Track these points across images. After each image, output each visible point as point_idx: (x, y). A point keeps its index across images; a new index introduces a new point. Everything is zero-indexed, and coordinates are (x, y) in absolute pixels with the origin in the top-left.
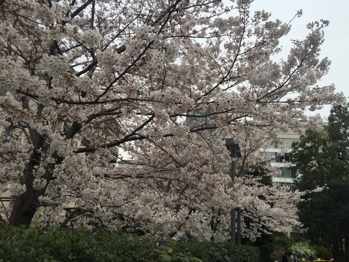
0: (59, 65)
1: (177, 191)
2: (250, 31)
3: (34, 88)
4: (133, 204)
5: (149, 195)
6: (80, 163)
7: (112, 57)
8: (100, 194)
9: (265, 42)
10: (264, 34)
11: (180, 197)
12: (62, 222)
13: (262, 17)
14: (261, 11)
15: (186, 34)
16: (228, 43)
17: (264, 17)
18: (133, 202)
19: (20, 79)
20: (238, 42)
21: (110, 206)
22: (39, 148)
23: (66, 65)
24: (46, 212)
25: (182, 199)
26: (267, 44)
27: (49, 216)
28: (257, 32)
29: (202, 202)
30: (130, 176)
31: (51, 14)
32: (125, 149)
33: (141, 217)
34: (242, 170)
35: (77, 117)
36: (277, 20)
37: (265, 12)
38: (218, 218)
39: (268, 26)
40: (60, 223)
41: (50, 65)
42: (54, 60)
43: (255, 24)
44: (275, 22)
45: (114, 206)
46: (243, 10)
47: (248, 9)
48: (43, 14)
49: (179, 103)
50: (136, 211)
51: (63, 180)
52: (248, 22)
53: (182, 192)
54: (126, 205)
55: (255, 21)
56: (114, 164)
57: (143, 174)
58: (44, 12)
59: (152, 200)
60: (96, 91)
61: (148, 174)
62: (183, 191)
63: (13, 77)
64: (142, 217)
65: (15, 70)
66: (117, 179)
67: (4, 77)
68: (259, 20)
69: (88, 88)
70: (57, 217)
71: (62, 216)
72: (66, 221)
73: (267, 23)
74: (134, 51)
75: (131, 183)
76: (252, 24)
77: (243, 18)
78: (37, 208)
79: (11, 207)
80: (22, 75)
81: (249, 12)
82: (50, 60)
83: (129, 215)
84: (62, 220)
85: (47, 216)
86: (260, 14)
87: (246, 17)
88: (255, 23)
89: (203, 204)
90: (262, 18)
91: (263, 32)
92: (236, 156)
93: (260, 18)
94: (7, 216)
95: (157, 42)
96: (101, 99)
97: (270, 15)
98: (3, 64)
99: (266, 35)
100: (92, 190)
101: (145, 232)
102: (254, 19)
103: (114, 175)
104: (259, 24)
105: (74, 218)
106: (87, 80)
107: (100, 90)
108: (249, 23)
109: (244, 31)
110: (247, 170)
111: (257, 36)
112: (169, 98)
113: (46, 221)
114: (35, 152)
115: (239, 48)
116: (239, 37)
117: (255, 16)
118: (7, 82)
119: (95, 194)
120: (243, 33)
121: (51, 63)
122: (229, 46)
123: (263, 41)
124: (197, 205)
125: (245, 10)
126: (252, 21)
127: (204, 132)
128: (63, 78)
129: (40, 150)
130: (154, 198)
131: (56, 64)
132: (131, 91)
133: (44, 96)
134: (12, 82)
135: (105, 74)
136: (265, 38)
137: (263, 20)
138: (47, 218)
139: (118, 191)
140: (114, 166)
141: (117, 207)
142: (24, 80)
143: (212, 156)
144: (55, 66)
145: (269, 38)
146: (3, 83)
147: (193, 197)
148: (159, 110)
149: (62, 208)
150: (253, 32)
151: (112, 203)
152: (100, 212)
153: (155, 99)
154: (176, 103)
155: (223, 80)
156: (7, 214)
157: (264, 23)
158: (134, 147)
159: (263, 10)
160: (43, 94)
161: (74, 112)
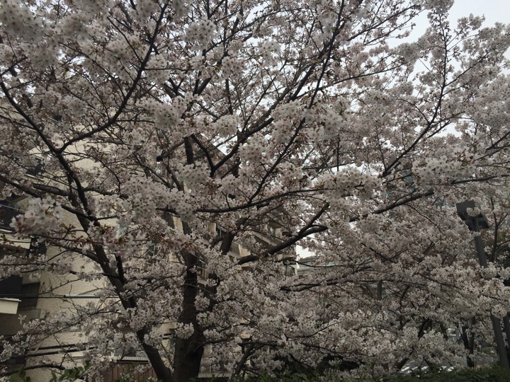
0: (197, 176)
1: (396, 294)
2: (456, 49)
3: (173, 203)
4: (330, 331)
5: (351, 315)
6: (247, 283)
7: (257, 149)
8: (282, 321)
9: (485, 57)
10: (480, 46)
11: (401, 304)
12: (239, 361)
13: (471, 24)
14: (467, 16)
15: (357, 74)
16: (425, 74)
17: (475, 24)
18: (330, 328)
19: (156, 199)
20: (440, 67)
21: (299, 337)
22: (193, 267)
23: (205, 173)
24: (216, 350)
25: (405, 306)
26: (489, 60)
27: (221, 353)
28: (468, 47)
29: (439, 307)
30: (318, 285)
31: (173, 114)
32: (304, 246)
33: (345, 348)
34: (495, 246)
35: (230, 227)
36: (497, 24)
37: (475, 17)
38: (471, 329)
39: (484, 35)
40: (237, 363)
41: (188, 177)
42: (190, 170)
43: (463, 37)
44: (494, 26)
45: (304, 337)
46: (439, 23)
47: (445, 20)
48: (164, 118)
49: (360, 186)
50: (336, 340)
51: (231, 308)
52: (450, 37)
53: (403, 295)
54: (321, 332)
55: (461, 32)
56: (293, 266)
57: (337, 279)
58: (165, 115)
59: (356, 323)
60: (247, 191)
61: (343, 277)
62: (405, 293)
63: (148, 199)
64: (347, 348)
65: (148, 190)
66: (300, 290)
67: (138, 203)
68: (467, 30)
69: (236, 190)
70: (231, 354)
71: (238, 352)
72: (245, 359)
73: (481, 32)
74: (283, 136)
75: (322, 293)
76: (458, 39)
77: (440, 34)
78: (205, 347)
79: (171, 348)
80: (157, 193)
81: (448, 23)
82: (186, 171)
83: (327, 346)
84: (239, 358)
85: (218, 354)
86: (466, 22)
87: (446, 31)
88: (461, 35)
89: (440, 310)
90: (472, 27)
91: (478, 45)
92: (481, 227)
93: (468, 27)
94: (170, 360)
95: (310, 120)
96: (255, 200)
97: (484, 19)
98: (134, 187)
99: (485, 47)
100: (270, 318)
101: (358, 363)
102: (459, 30)
103: (296, 286)
104: (468, 36)
105: (254, 354)
106: (233, 181)
107: (251, 189)
108: (452, 38)
109: (447, 51)
110: (505, 246)
111: (470, 52)
112: (343, 182)
113: (218, 361)
114: (189, 272)
115: (444, 76)
116: (440, 60)
117: (459, 26)
118: (141, 207)
119: (277, 323)
120: (446, 54)
121: (188, 174)
122: (427, 79)
123: (480, 57)
124: (432, 313)
125: (442, 22)
126: (455, 34)
127: (415, 201)
128: (204, 187)
129: (194, 270)
130: (360, 319)
131: (193, 174)
132: (291, 182)
133: (185, 212)
134: (147, 205)
135: (253, 169)
136: (483, 52)
137: (474, 29)
138: (219, 357)
139: (306, 314)
140: (293, 269)
141: (308, 337)
142: (161, 198)
143: (439, 235)
144: (193, 177)
145: (490, 50)
146: (138, 209)
147: (422, 301)
148: (334, 200)
149: (236, 343)
150: (461, 49)
151: (301, 332)
152: (288, 348)
153: (325, 187)
154: (356, 187)
155: (429, 127)
156: (169, 357)
157: (476, 32)
158: (316, 241)
159: (471, 15)
160: (184, 210)
161: (226, 220)
